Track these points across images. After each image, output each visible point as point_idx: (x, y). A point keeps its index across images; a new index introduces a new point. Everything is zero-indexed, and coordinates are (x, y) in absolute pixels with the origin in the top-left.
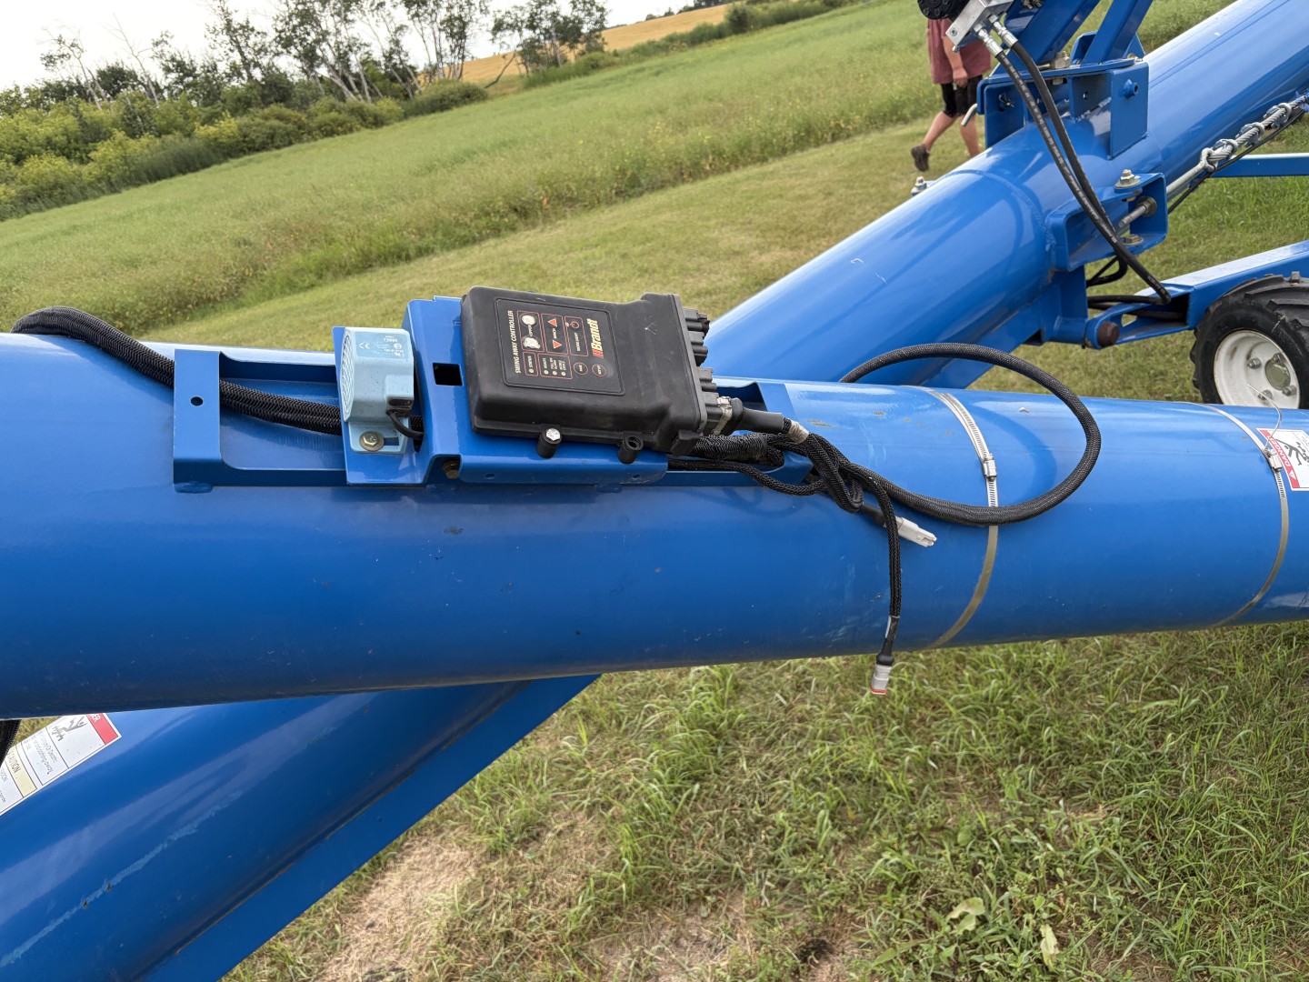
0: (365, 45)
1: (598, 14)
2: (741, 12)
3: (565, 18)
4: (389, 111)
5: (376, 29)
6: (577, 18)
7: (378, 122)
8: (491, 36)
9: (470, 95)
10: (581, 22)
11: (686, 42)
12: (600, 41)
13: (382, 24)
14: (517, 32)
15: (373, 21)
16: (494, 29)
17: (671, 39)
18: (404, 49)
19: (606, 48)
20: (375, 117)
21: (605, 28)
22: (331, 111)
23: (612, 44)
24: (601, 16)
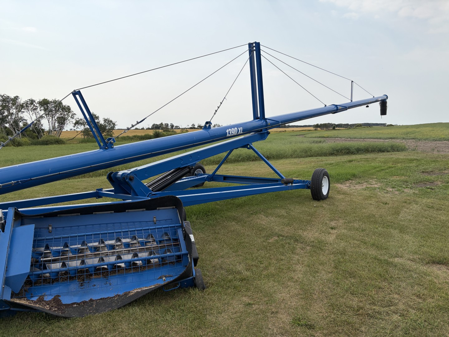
0: (25, 120)
1: (113, 125)
2: (158, 133)
3: (101, 124)
4: (25, 142)
5: (31, 116)
6: (105, 125)
7: (19, 144)
8: (73, 125)
9: (59, 142)
10: (106, 126)
11: (139, 138)
12: (112, 133)
13: (34, 115)
14: (83, 126)
15: (31, 113)
16: (75, 123)
17: (135, 136)
18: (41, 123)
19: (113, 135)
20: (19, 143)
21: (114, 129)
22: (2, 138)
23: (115, 134)
24: (113, 126)
